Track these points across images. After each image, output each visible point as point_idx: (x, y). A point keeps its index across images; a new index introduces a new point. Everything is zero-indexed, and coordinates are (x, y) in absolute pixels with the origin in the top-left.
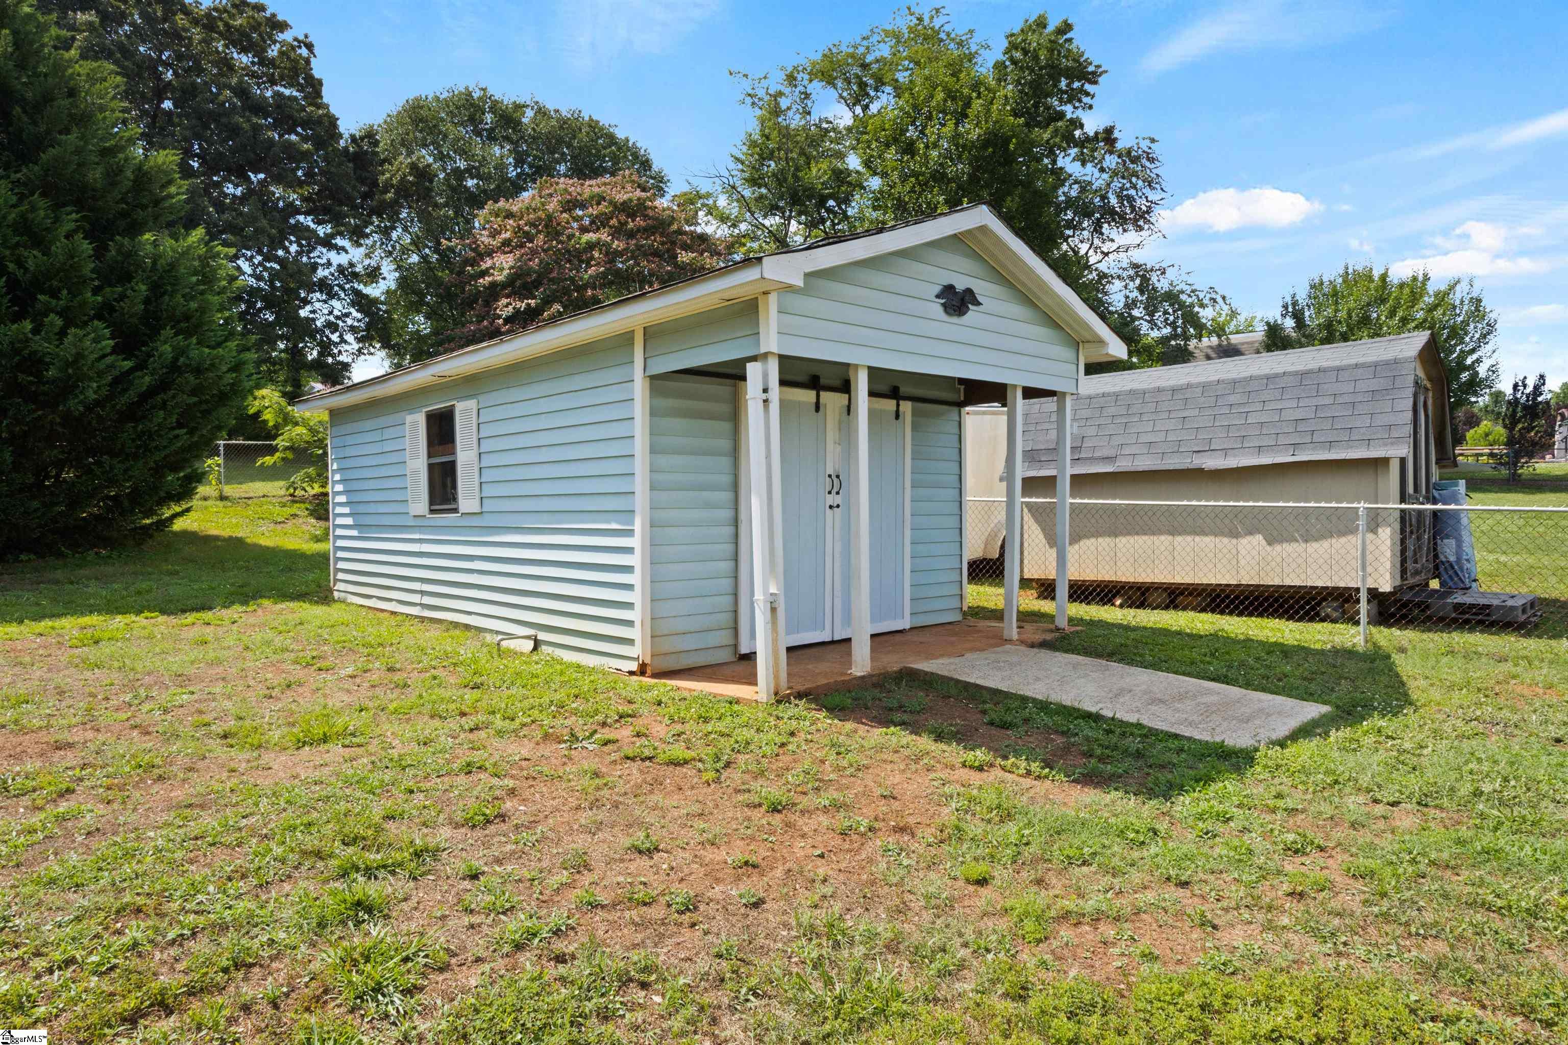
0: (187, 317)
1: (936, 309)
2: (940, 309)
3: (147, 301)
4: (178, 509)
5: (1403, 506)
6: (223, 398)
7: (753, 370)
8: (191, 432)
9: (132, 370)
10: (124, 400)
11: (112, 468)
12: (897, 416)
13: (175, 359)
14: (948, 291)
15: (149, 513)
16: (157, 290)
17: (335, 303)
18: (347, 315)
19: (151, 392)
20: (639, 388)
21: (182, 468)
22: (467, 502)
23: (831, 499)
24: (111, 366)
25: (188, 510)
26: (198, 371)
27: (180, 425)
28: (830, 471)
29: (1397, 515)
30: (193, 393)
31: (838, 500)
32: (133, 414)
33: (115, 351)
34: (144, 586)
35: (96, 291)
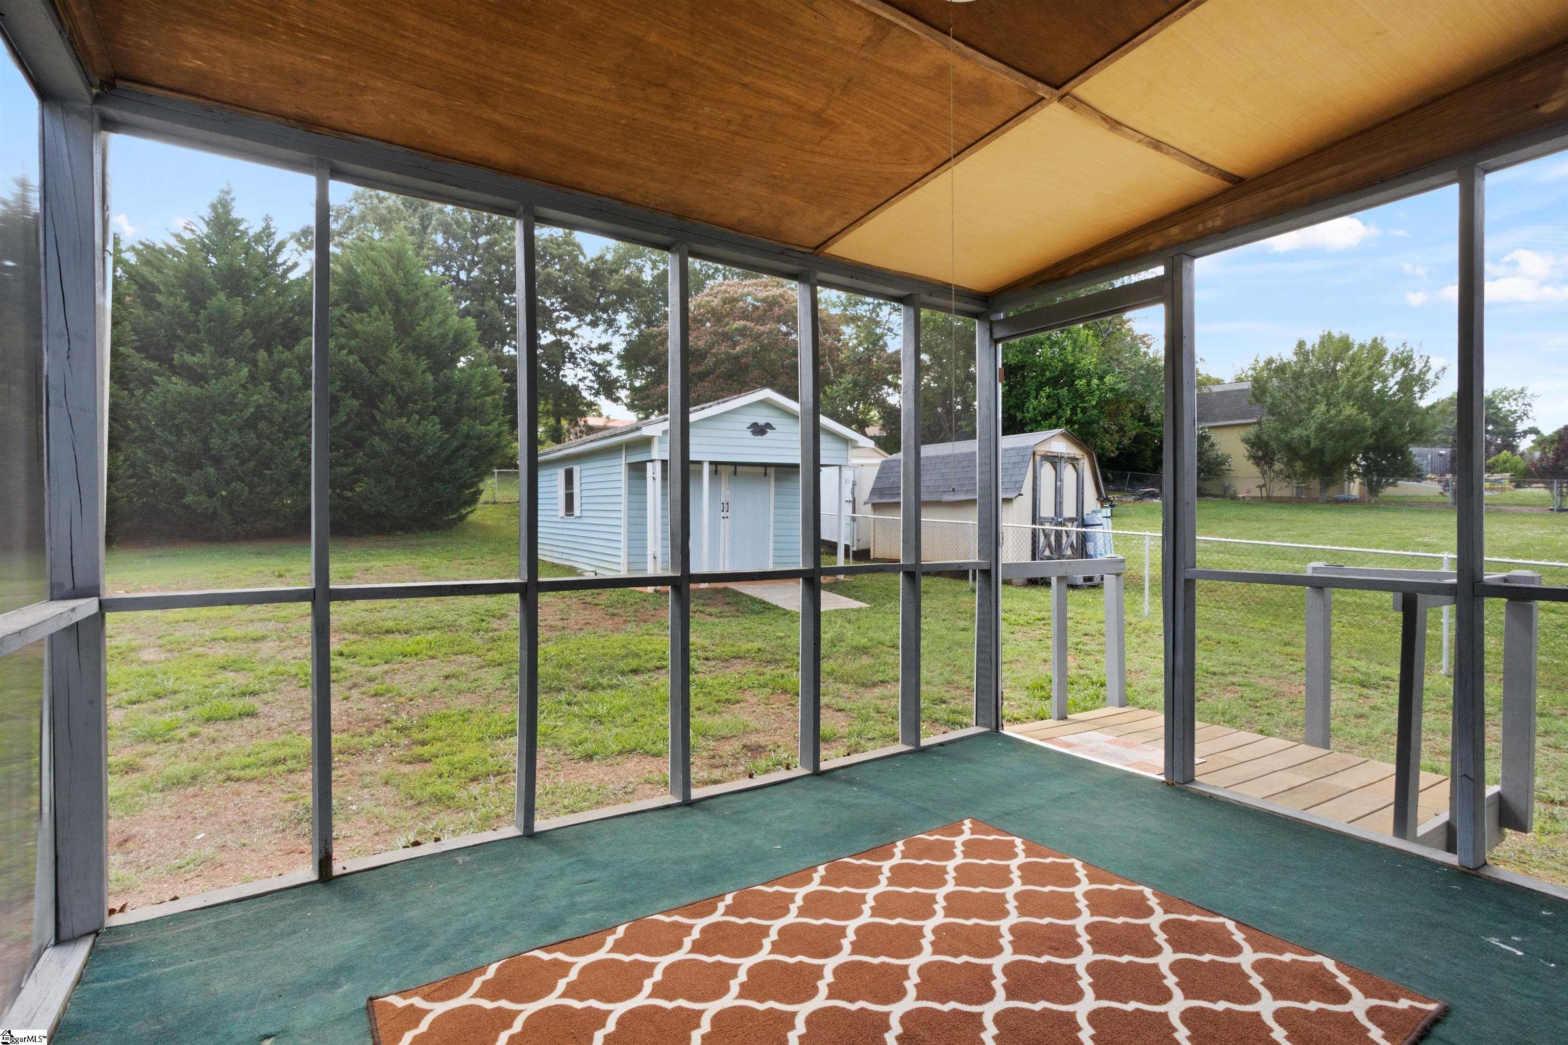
0: (475, 409)
1: (748, 434)
2: (751, 434)
3: (456, 403)
4: (470, 509)
5: (1034, 526)
6: (491, 451)
7: (649, 466)
8: (475, 470)
9: (448, 439)
10: (444, 455)
11: (438, 488)
12: (765, 475)
13: (469, 432)
14: (755, 425)
15: (454, 512)
16: (461, 395)
17: (578, 370)
18: (585, 378)
19: (458, 449)
20: (623, 469)
21: (472, 487)
22: (577, 512)
23: (723, 514)
24: (439, 437)
25: (474, 510)
26: (479, 438)
27: (470, 466)
28: (723, 501)
29: (1030, 531)
30: (477, 449)
31: (728, 514)
32: (448, 461)
33: (441, 430)
34: (450, 548)
35: (434, 399)
